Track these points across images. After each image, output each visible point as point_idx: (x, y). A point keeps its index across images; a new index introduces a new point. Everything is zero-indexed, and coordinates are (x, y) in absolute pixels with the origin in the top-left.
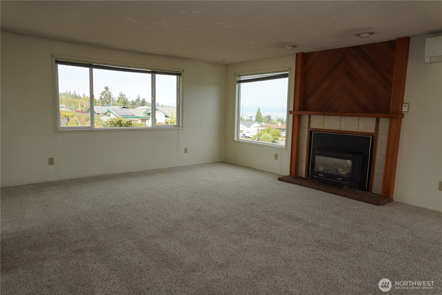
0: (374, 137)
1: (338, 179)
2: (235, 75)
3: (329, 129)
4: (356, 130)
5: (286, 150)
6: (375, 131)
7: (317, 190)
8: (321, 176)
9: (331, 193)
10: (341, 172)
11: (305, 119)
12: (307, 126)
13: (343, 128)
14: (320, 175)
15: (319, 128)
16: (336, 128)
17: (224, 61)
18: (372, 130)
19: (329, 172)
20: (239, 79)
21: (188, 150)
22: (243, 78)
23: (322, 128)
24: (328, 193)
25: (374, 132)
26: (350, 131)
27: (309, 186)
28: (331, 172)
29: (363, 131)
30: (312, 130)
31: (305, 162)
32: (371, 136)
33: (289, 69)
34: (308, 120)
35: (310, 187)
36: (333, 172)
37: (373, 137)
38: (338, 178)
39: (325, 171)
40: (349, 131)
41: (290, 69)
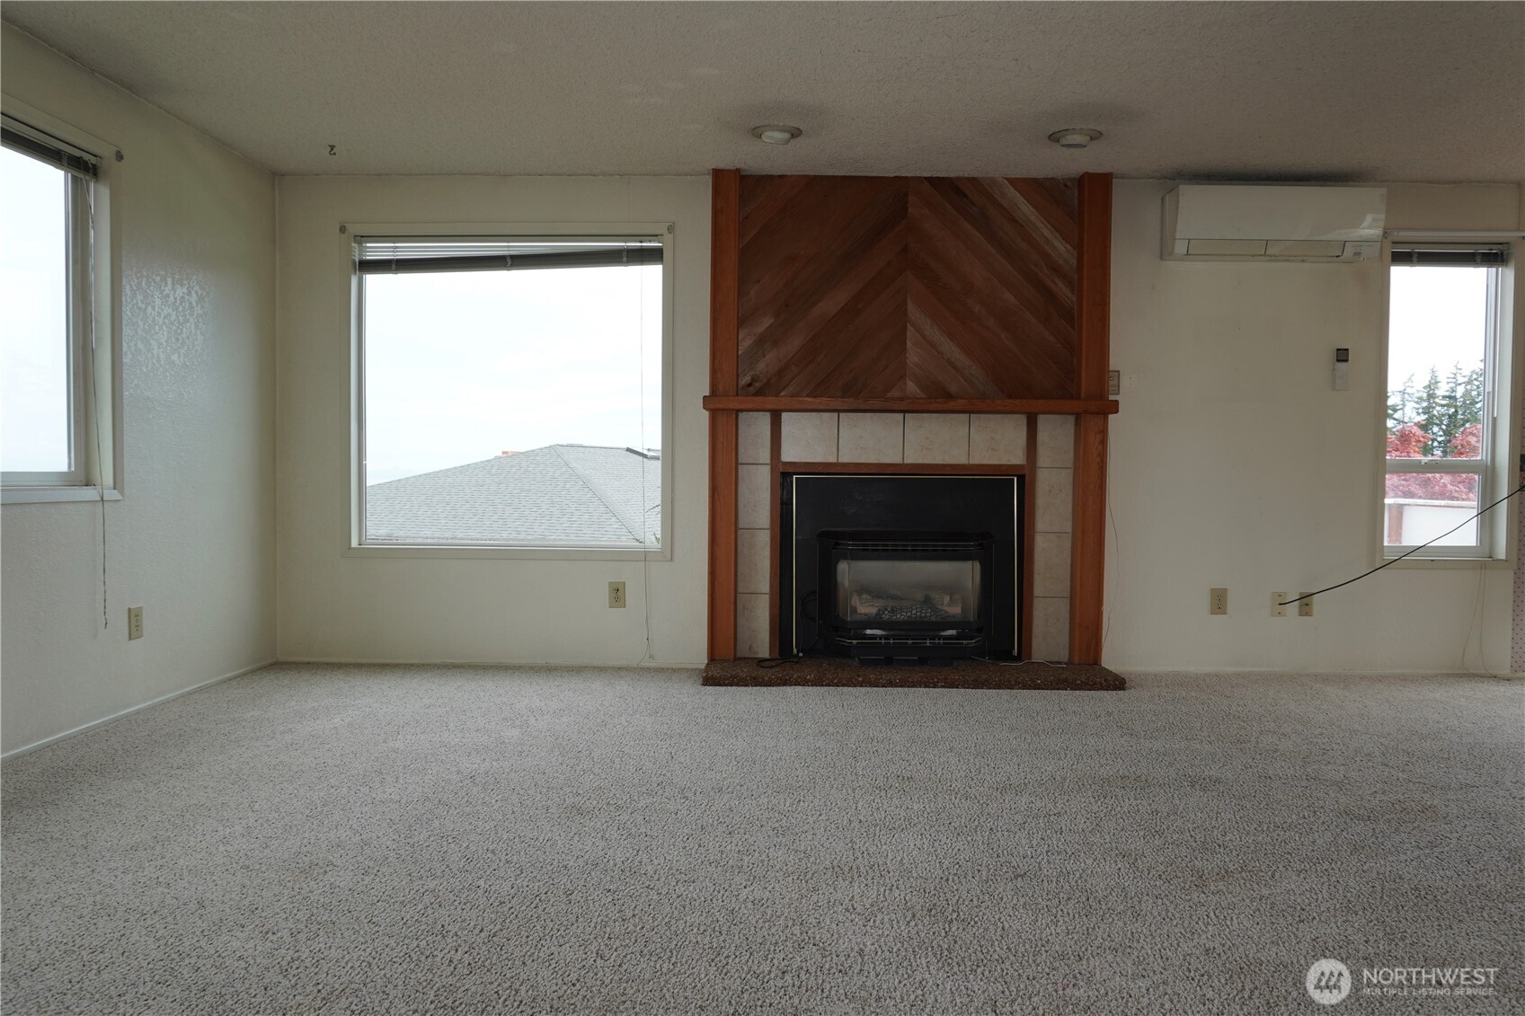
0: (1024, 477)
1: (943, 634)
2: (343, 229)
3: (862, 461)
4: (963, 460)
5: (671, 560)
6: (1028, 458)
7: (896, 686)
8: (873, 637)
9: (952, 685)
10: (947, 609)
11: (755, 428)
12: (765, 455)
13: (914, 456)
14: (869, 632)
15: (818, 459)
16: (891, 456)
17: (332, 147)
18: (1017, 457)
19: (900, 617)
20: (361, 251)
21: (146, 622)
22: (377, 251)
23: (832, 459)
24: (942, 687)
25: (1025, 463)
26: (943, 465)
27: (860, 679)
28: (909, 614)
29: (986, 462)
30: (791, 470)
31: (767, 596)
32: (1015, 476)
33: (665, 231)
34: (769, 433)
35: (863, 682)
36: (914, 612)
37: (1021, 479)
38: (944, 630)
39: (886, 617)
40: (937, 466)
41: (671, 229)
